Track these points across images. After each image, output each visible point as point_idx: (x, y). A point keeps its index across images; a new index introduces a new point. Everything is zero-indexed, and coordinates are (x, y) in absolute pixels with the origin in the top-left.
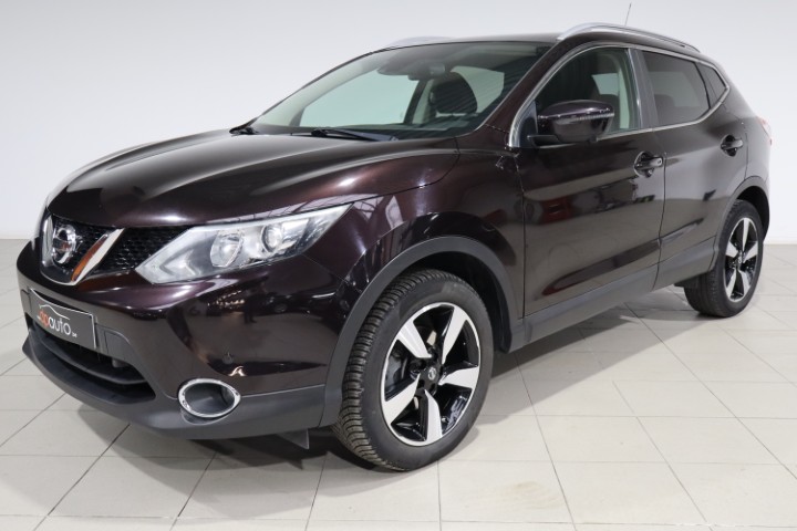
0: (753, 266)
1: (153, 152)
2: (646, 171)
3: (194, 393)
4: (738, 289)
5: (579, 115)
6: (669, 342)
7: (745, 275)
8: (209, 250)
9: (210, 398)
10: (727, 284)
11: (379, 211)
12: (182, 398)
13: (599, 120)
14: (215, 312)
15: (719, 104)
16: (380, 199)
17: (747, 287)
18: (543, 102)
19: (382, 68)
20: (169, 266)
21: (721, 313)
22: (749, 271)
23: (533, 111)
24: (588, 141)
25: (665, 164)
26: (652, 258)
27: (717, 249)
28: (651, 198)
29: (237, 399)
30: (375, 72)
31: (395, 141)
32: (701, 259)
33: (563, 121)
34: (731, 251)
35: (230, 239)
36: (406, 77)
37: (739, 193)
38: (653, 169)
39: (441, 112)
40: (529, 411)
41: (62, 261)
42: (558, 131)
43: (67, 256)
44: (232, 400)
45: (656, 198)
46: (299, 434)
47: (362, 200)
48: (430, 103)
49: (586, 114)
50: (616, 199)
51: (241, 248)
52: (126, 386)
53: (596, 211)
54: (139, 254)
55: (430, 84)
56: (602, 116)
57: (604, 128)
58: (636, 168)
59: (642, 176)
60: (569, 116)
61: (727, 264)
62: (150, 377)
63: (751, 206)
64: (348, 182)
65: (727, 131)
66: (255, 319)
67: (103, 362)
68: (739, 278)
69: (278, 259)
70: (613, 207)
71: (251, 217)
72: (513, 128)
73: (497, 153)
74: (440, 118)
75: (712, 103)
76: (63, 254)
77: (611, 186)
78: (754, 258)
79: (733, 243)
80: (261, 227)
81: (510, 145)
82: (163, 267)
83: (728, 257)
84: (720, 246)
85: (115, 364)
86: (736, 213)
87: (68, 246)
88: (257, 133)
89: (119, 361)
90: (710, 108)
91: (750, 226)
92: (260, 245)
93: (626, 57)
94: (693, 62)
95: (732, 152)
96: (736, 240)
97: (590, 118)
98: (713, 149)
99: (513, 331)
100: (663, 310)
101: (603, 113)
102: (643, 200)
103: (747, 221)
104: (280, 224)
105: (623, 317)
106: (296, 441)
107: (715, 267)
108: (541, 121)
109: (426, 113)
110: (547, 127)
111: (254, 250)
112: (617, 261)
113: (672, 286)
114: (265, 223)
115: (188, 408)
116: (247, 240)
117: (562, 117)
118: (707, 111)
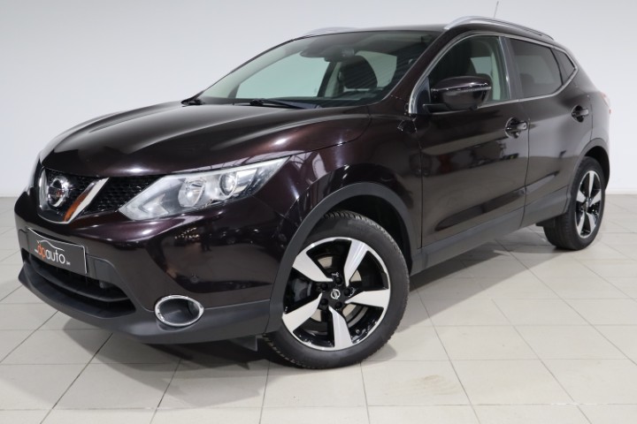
0: (598, 209)
1: (123, 119)
2: (514, 133)
3: (166, 307)
4: (586, 227)
5: (462, 88)
6: (533, 269)
7: (591, 217)
8: (177, 194)
9: (179, 311)
10: (578, 223)
11: (308, 164)
12: (157, 311)
13: (480, 92)
14: (182, 244)
15: (570, 81)
16: (309, 154)
17: (593, 226)
18: (435, 78)
19: (304, 51)
20: (145, 207)
21: (574, 247)
22: (594, 213)
23: (427, 84)
24: (470, 108)
25: (529, 127)
26: (518, 203)
27: (569, 196)
28: (516, 156)
29: (201, 311)
30: (298, 55)
31: (319, 109)
32: (557, 204)
33: (451, 92)
34: (581, 197)
35: (193, 185)
36: (323, 59)
37: (586, 151)
38: (520, 131)
39: (349, 88)
40: (427, 322)
41: (57, 205)
42: (446, 101)
43: (61, 200)
44: (197, 312)
45: (520, 156)
46: (250, 339)
47: (295, 155)
48: (339, 81)
49: (468, 88)
50: (487, 156)
51: (204, 191)
52: (111, 303)
53: (470, 166)
54: (121, 198)
55: (338, 65)
56: (482, 89)
57: (483, 98)
58: (507, 131)
59: (511, 137)
60: (456, 89)
61: (577, 207)
62: (132, 295)
63: (595, 161)
64: (281, 142)
65: (577, 102)
66: (211, 248)
67: (91, 284)
68: (587, 219)
69: (233, 200)
70: (484, 164)
71: (209, 168)
72: (411, 99)
73: (400, 118)
74: (347, 93)
75: (564, 80)
76: (58, 199)
77: (482, 145)
78: (598, 203)
79: (582, 191)
80: (219, 175)
81: (410, 112)
82: (141, 208)
83: (578, 203)
84: (572, 194)
85: (102, 285)
86: (584, 167)
87: (61, 193)
88: (204, 104)
89: (106, 283)
90: (563, 84)
91: (595, 177)
92: (217, 190)
93: (497, 43)
94: (549, 48)
95: (580, 119)
96: (584, 189)
97: (471, 90)
98: (566, 116)
99: (413, 259)
100: (526, 245)
101: (482, 86)
102: (509, 158)
103: (592, 174)
104: (235, 173)
105: (496, 251)
106: (246, 346)
107: (568, 211)
108: (433, 93)
109: (335, 90)
110: (438, 98)
111: (214, 194)
112: (484, 208)
113: (534, 225)
114: (222, 172)
115: (162, 318)
116: (207, 186)
117: (450, 90)
118: (561, 87)
